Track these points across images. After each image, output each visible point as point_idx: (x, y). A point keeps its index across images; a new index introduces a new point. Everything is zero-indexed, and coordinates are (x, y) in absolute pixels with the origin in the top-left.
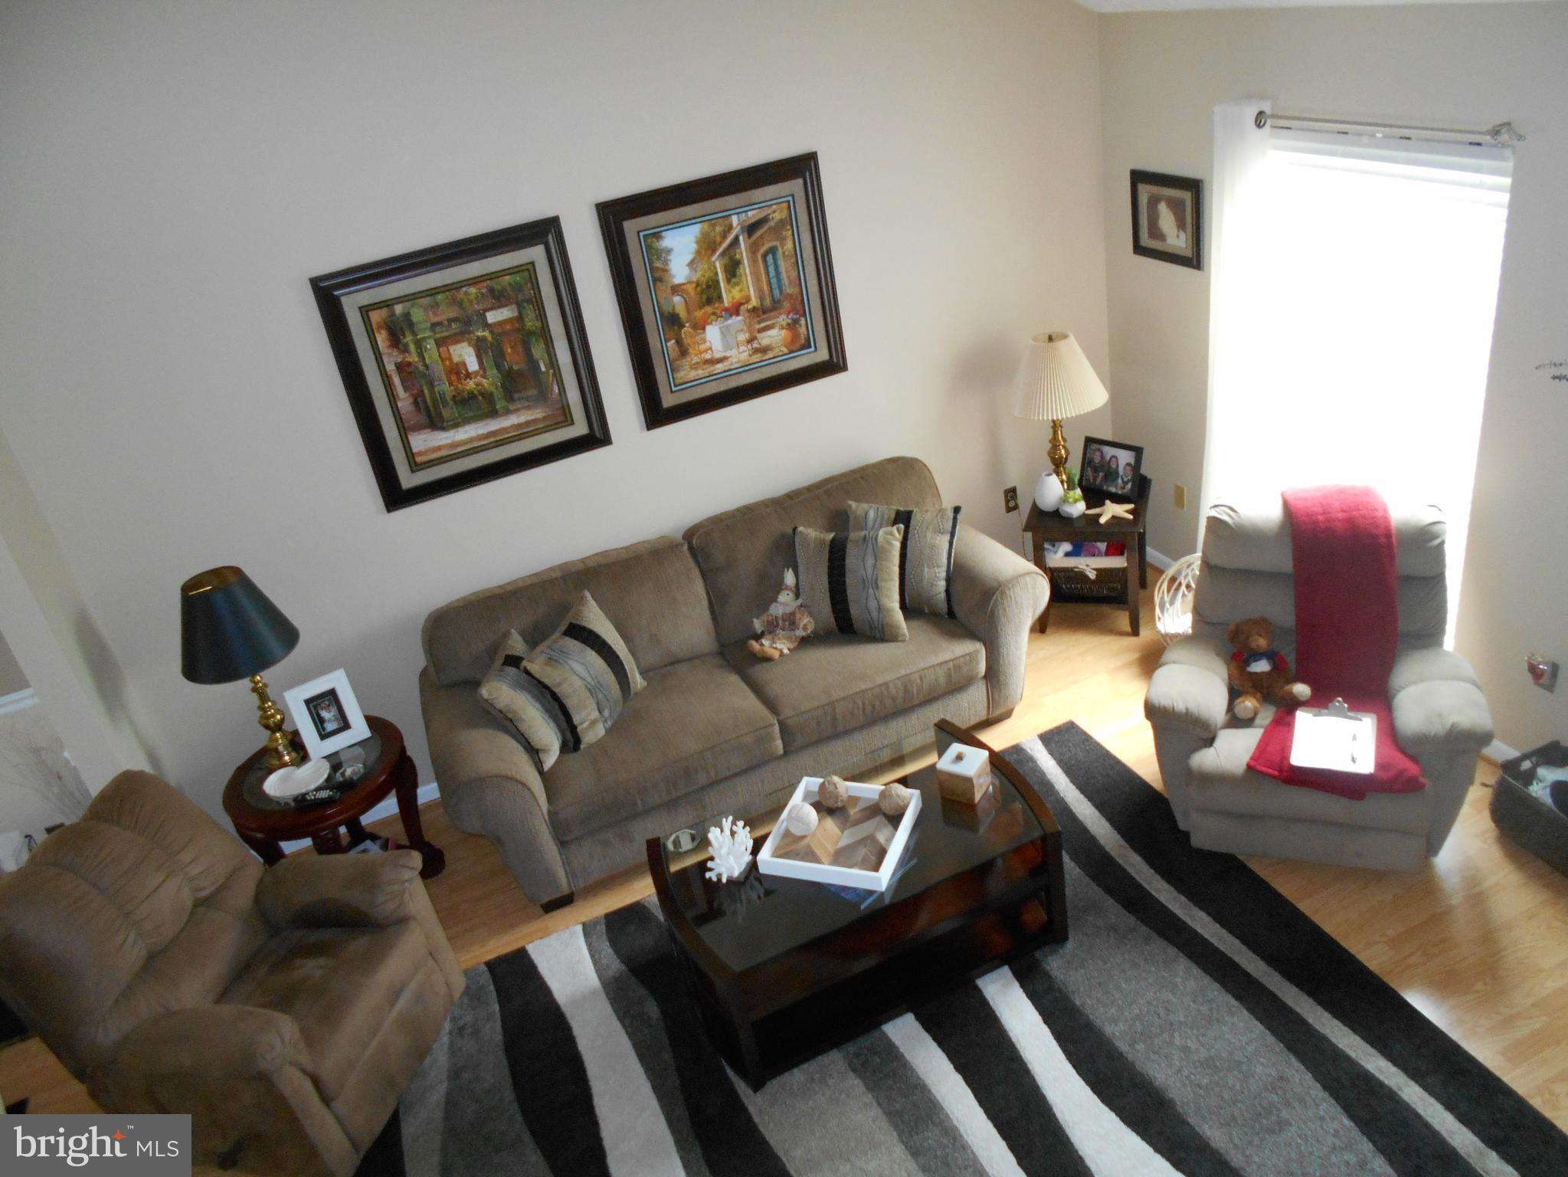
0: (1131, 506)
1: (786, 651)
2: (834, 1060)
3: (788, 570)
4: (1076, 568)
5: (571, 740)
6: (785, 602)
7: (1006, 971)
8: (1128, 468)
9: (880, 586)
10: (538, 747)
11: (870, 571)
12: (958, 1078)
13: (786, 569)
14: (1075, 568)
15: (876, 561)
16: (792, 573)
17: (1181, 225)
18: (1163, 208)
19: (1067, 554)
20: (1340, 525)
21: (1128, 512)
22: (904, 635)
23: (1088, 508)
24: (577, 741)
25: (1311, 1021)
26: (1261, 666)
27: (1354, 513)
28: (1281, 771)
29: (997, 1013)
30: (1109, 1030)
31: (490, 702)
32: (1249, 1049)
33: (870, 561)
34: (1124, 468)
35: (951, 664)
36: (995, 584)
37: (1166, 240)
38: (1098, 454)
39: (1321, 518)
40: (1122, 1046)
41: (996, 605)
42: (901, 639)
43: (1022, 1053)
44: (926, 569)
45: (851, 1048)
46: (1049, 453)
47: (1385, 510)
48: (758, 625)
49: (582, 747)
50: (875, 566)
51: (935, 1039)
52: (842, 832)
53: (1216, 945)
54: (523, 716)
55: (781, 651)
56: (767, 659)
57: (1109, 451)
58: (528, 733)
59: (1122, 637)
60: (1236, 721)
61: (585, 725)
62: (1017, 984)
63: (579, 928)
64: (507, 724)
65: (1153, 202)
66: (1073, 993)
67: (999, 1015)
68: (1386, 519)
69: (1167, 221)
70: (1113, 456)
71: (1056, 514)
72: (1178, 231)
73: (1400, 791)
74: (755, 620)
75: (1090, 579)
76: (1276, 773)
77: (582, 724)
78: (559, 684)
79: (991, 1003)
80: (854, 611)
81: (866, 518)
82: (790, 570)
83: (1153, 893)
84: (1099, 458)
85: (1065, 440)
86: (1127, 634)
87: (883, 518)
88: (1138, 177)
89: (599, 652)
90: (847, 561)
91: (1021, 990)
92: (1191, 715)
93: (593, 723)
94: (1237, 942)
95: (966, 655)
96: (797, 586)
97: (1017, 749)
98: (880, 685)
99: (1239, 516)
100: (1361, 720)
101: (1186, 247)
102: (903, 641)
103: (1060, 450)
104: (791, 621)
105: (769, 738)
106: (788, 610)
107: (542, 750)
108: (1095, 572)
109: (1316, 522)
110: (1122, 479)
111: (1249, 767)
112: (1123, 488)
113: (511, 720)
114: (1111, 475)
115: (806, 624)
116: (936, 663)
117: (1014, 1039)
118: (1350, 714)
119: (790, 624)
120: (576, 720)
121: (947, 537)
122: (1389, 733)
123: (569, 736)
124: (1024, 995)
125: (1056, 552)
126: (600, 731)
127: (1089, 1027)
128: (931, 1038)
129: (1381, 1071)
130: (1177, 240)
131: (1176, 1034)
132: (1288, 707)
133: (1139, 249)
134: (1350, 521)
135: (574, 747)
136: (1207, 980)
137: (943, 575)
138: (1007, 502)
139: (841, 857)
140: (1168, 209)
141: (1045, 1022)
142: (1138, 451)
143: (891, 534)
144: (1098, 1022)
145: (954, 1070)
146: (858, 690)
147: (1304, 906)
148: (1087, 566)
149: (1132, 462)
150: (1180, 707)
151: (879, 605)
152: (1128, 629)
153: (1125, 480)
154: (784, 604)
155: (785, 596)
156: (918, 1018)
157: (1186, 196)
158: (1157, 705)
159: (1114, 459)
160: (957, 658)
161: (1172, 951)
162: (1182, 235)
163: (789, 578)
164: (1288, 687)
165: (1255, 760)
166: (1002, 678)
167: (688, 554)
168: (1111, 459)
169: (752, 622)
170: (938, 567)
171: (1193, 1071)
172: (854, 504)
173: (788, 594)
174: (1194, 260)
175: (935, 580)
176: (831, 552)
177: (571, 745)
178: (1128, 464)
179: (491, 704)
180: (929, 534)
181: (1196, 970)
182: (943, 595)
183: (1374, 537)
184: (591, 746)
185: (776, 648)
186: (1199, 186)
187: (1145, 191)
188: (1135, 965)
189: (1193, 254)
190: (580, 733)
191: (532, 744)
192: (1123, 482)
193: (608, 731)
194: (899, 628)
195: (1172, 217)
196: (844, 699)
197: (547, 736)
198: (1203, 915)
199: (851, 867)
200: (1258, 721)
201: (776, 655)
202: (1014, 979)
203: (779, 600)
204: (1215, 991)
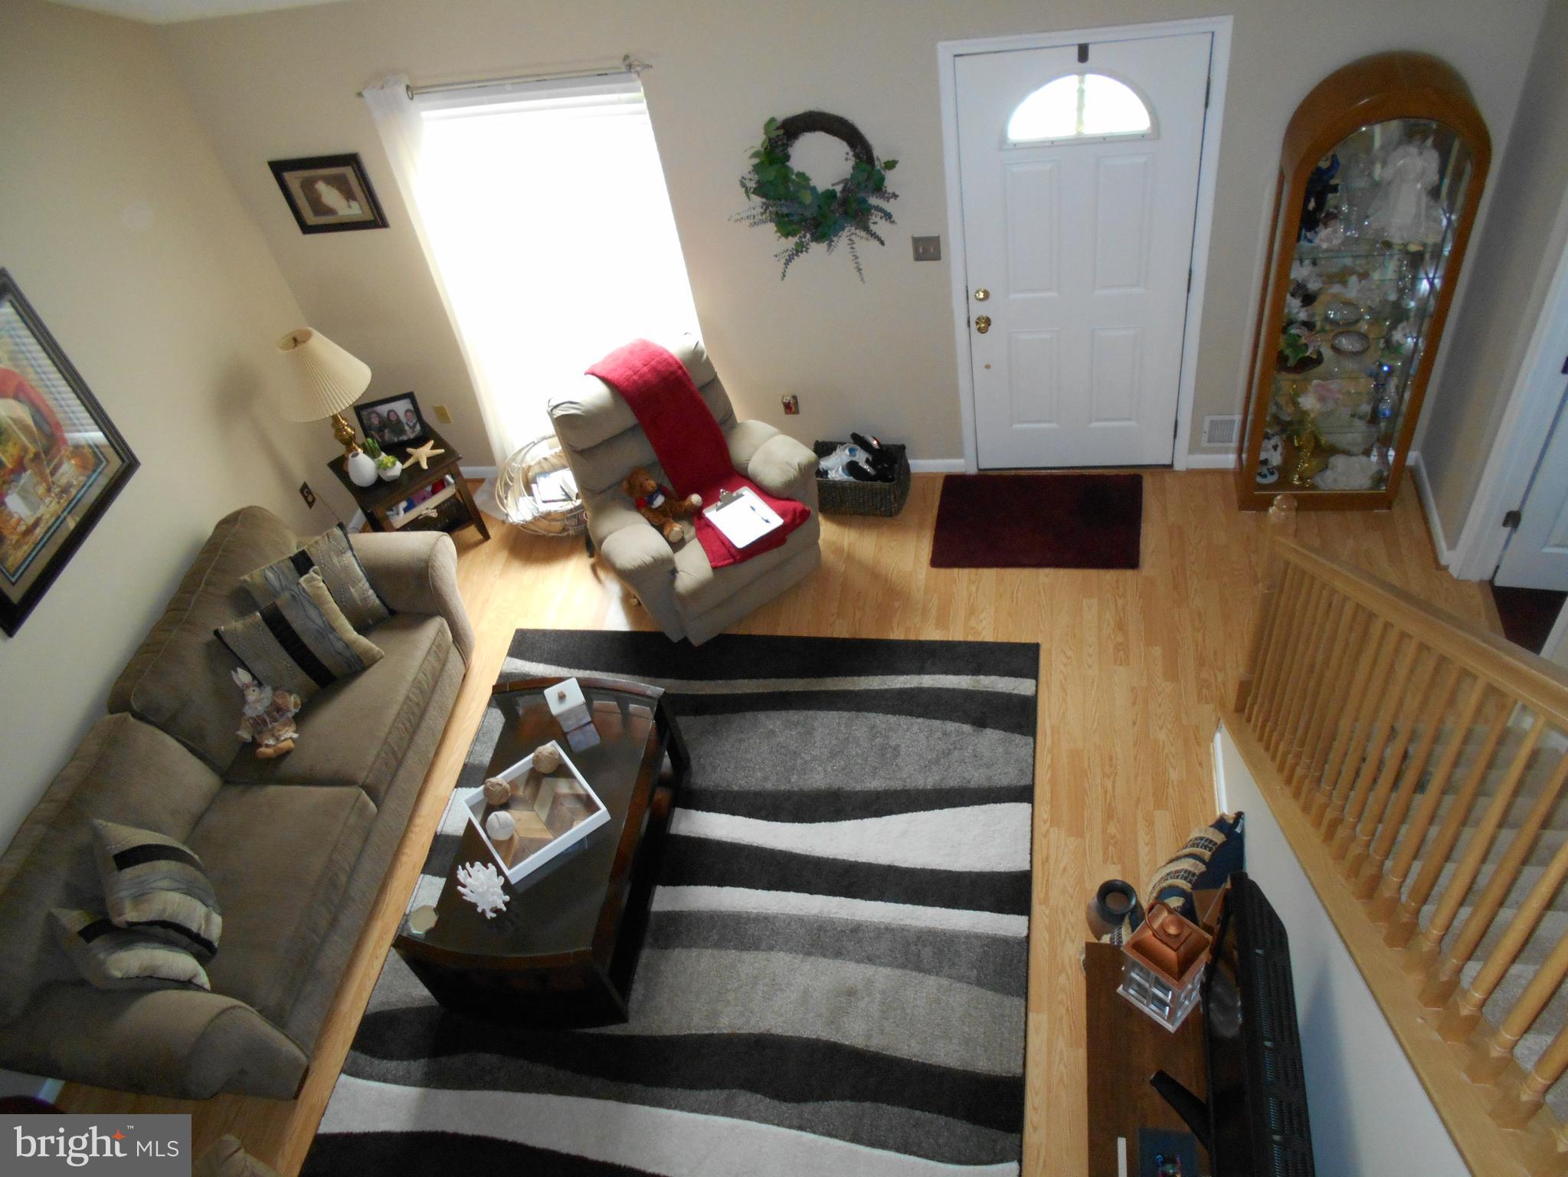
0: (431, 443)
1: (295, 736)
2: (646, 955)
3: (236, 672)
4: (421, 515)
5: (201, 948)
6: (257, 701)
7: (678, 811)
8: (409, 414)
9: (335, 628)
10: (186, 979)
11: (319, 621)
12: (727, 890)
13: (233, 672)
14: (418, 517)
15: (318, 609)
16: (242, 670)
17: (349, 196)
18: (321, 187)
19: (406, 510)
20: (649, 376)
21: (433, 448)
22: (379, 652)
23: (403, 463)
24: (207, 944)
25: (851, 689)
26: (659, 501)
27: (653, 363)
28: (733, 557)
29: (703, 836)
30: (769, 786)
31: (125, 977)
32: (842, 728)
33: (313, 613)
34: (406, 416)
35: (434, 647)
36: (423, 564)
37: (337, 213)
38: (374, 415)
39: (635, 377)
40: (784, 787)
41: (433, 579)
42: (378, 657)
43: (742, 843)
44: (352, 590)
45: (649, 939)
46: (336, 436)
47: (667, 351)
48: (245, 735)
49: (216, 944)
50: (321, 615)
51: (689, 884)
52: (533, 810)
53: (766, 691)
54: (158, 963)
55: (291, 738)
56: (287, 753)
57: (383, 409)
58: (173, 975)
59: (480, 547)
60: (677, 545)
61: (203, 927)
62: (693, 812)
63: (344, 1077)
64: (151, 982)
65: (308, 186)
66: (728, 786)
67: (705, 837)
68: (671, 356)
69: (330, 196)
70: (389, 412)
71: (380, 482)
72: (348, 201)
73: (801, 523)
74: (240, 733)
75: (434, 518)
76: (731, 560)
77: (200, 928)
78: (164, 910)
79: (693, 835)
80: (327, 662)
81: (267, 580)
82: (239, 670)
83: (701, 693)
84: (378, 419)
85: (346, 420)
86: (481, 542)
87: (283, 572)
88: (279, 168)
89: (166, 858)
90: (294, 626)
91: (700, 812)
92: (659, 560)
93: (208, 919)
94: (773, 680)
95: (438, 634)
96: (254, 677)
97: (503, 677)
98: (404, 703)
99: (582, 405)
100: (742, 495)
101: (363, 212)
102: (382, 657)
103: (346, 431)
104: (277, 710)
105: (365, 806)
106: (267, 703)
107: (193, 977)
108: (435, 510)
109: (635, 382)
110: (408, 425)
111: (714, 568)
112: (414, 431)
113: (150, 977)
114: (396, 426)
115: (293, 702)
116: (424, 654)
117: (729, 840)
118: (734, 494)
119: (278, 712)
120: (194, 928)
121: (349, 553)
122: (764, 492)
123: (197, 947)
124: (705, 813)
125: (398, 514)
126: (217, 920)
127: (757, 794)
128: (686, 887)
129: (905, 683)
130: (354, 210)
131: (803, 755)
132: (696, 516)
133: (306, 229)
134: (654, 370)
135: (210, 951)
136: (784, 713)
137: (367, 585)
138: (306, 498)
139: (557, 825)
140: (329, 186)
141: (733, 814)
142: (410, 396)
143: (313, 579)
144: (758, 788)
145: (720, 888)
146: (393, 717)
147: (782, 631)
148: (427, 509)
149: (410, 407)
150: (648, 559)
151: (345, 643)
152: (480, 537)
153: (411, 424)
154: (258, 701)
155: (252, 695)
156: (664, 885)
157: (348, 171)
158: (633, 567)
159: (392, 413)
160: (435, 639)
161: (749, 715)
162: (355, 205)
163: (242, 677)
164: (687, 503)
165: (714, 561)
166: (462, 632)
167: (138, 722)
168: (388, 415)
169: (238, 736)
170: (359, 582)
171: (832, 764)
172: (246, 577)
173: (254, 691)
174: (377, 220)
175: (363, 590)
176: (272, 629)
177: (205, 951)
178: (407, 411)
179: (127, 978)
180: (335, 560)
181: (773, 714)
182: (377, 601)
183: (673, 373)
184: (222, 938)
185: (286, 739)
186: (357, 160)
187: (293, 179)
188: (741, 740)
189: (374, 215)
190: (206, 937)
191: (182, 979)
192: (410, 427)
193: (222, 915)
194: (371, 649)
195: (336, 192)
196: (390, 732)
197: (182, 963)
198: (740, 682)
199: (570, 826)
200: (687, 537)
201: (289, 744)
202: (688, 810)
203: (249, 701)
204: (794, 716)
